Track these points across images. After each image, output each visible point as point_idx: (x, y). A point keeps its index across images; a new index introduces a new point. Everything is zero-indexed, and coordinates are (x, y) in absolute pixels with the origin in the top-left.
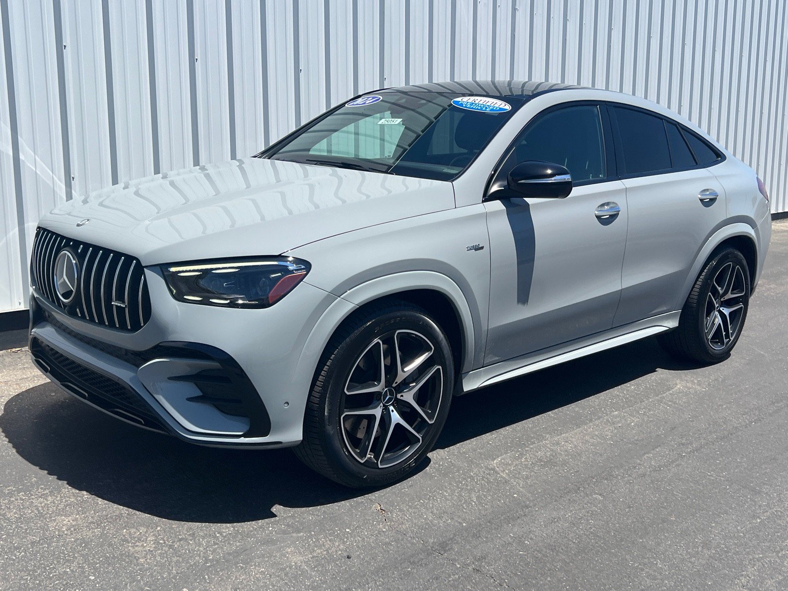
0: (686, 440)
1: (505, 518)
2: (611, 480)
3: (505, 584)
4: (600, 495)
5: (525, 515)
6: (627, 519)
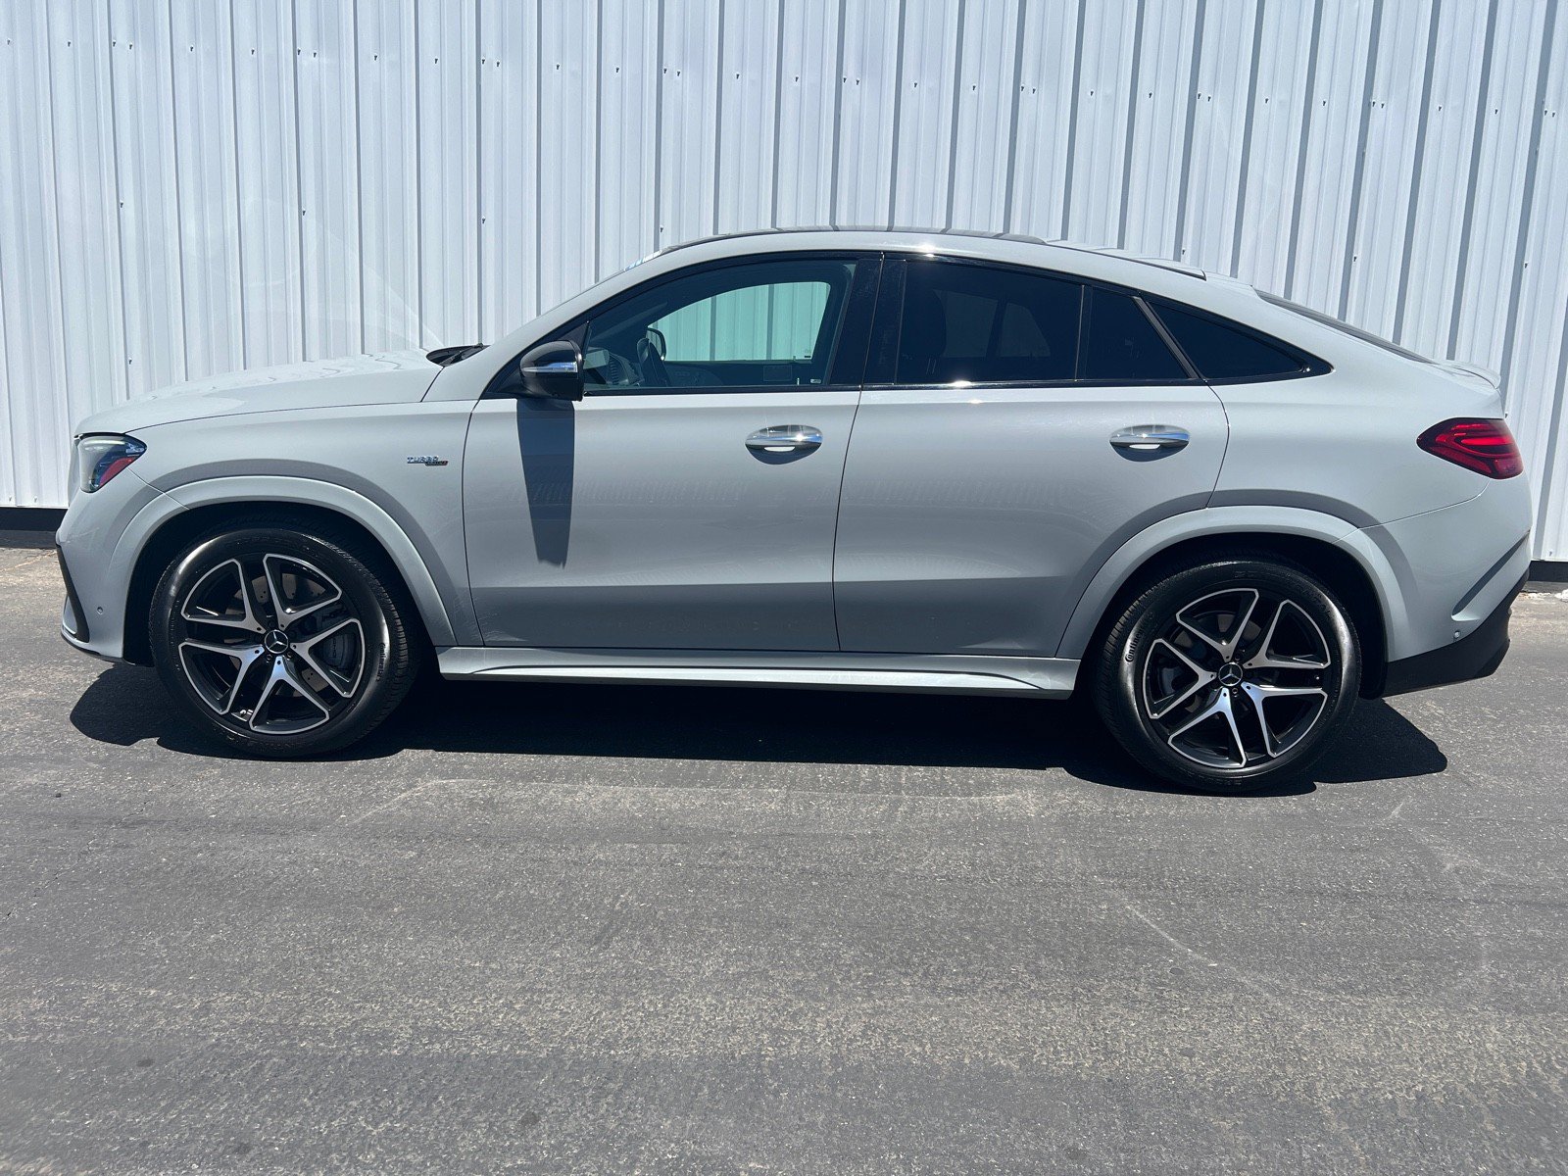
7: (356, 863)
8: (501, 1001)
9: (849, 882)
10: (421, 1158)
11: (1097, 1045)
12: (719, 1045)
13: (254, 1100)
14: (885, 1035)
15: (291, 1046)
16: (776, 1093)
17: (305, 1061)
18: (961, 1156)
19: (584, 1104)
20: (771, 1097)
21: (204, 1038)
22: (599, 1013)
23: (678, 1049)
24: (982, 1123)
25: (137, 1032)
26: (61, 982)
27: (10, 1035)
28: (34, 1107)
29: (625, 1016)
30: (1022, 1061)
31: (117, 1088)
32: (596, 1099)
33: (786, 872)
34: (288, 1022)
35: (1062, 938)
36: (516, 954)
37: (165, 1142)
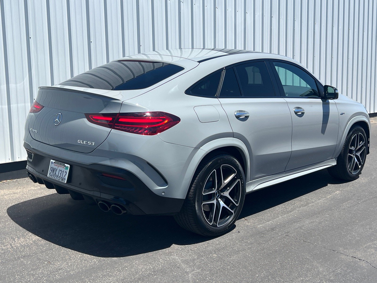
0: (360, 198)
1: (293, 222)
2: (332, 211)
3: (298, 239)
4: (328, 215)
5: (301, 221)
6: (340, 222)
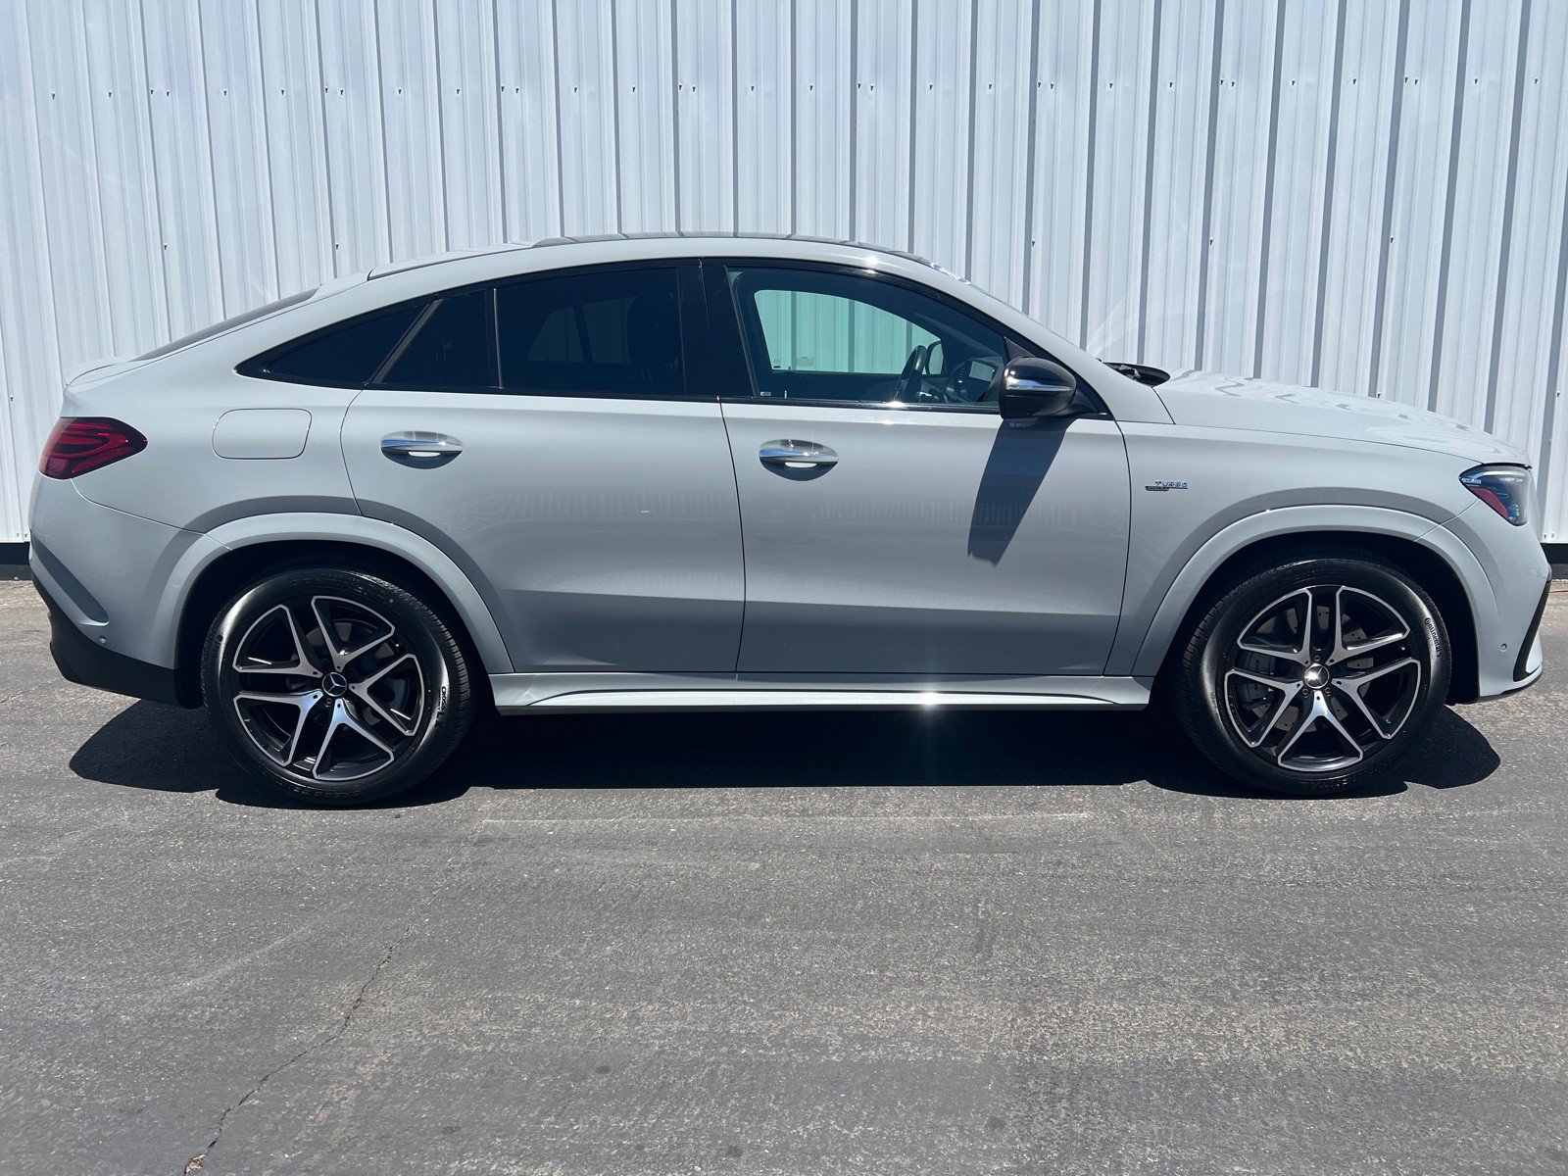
7: (708, 876)
8: (913, 1009)
9: (1200, 890)
10: (908, 1161)
11: (1530, 1048)
12: (1148, 1050)
13: (723, 1104)
14: (1310, 1040)
15: (732, 1052)
16: (1228, 1098)
17: (753, 1067)
18: (1443, 1159)
19: (1042, 1109)
20: (1225, 1102)
21: (647, 1046)
22: (1014, 1020)
23: (1109, 1055)
24: (1449, 1126)
25: (581, 1041)
26: (487, 993)
27: (464, 1046)
28: (519, 1113)
29: (1041, 1022)
30: (1461, 1065)
31: (588, 1094)
32: (1052, 1103)
33: (1130, 880)
34: (718, 1030)
35: (1443, 941)
36: (905, 962)
37: (659, 1144)
